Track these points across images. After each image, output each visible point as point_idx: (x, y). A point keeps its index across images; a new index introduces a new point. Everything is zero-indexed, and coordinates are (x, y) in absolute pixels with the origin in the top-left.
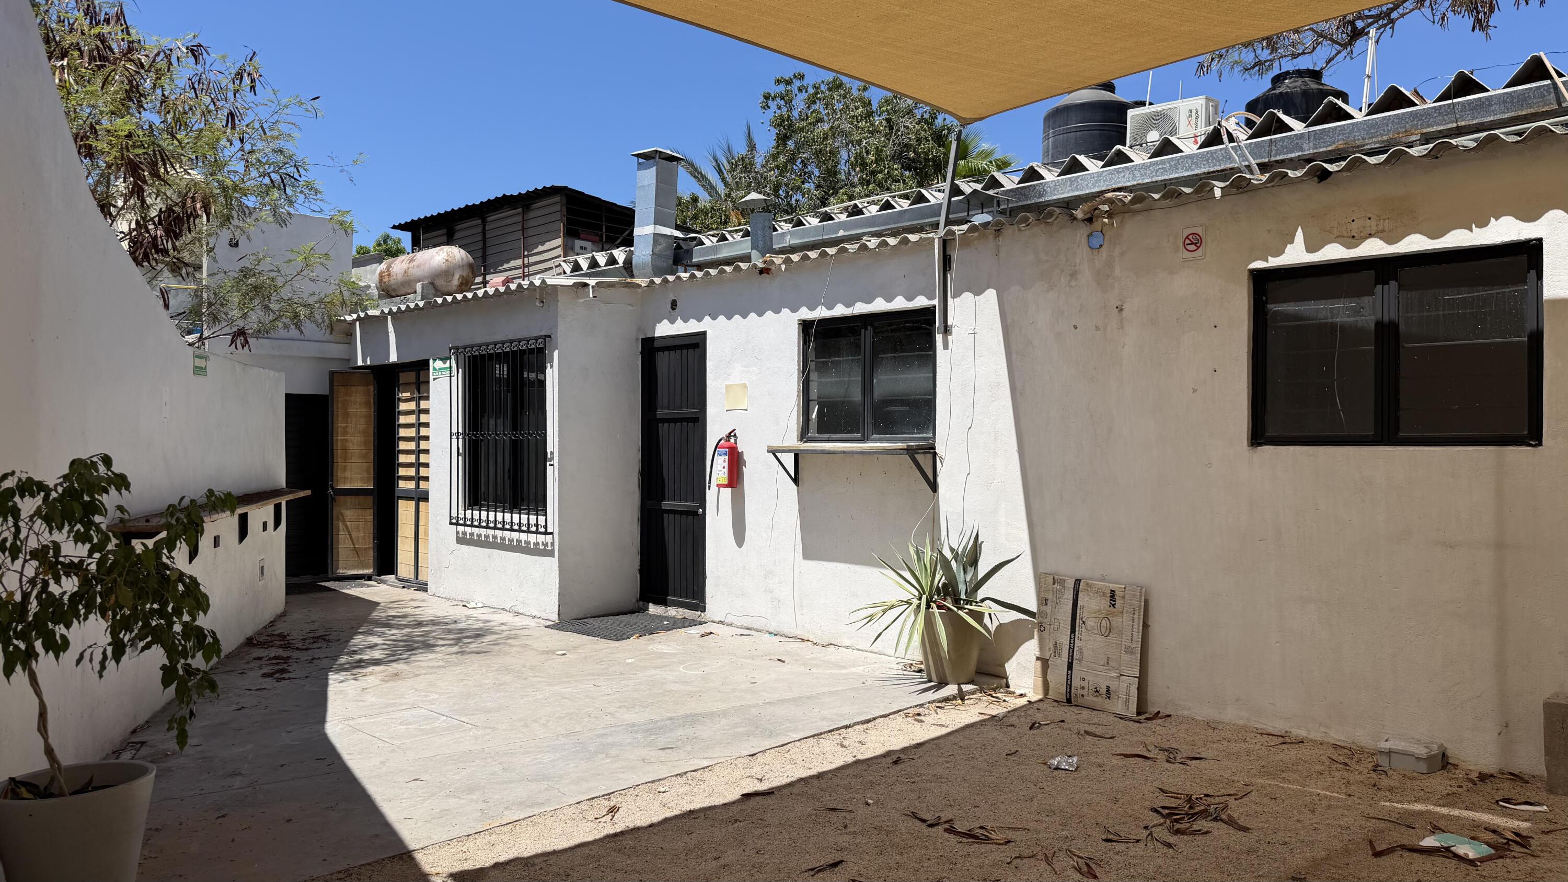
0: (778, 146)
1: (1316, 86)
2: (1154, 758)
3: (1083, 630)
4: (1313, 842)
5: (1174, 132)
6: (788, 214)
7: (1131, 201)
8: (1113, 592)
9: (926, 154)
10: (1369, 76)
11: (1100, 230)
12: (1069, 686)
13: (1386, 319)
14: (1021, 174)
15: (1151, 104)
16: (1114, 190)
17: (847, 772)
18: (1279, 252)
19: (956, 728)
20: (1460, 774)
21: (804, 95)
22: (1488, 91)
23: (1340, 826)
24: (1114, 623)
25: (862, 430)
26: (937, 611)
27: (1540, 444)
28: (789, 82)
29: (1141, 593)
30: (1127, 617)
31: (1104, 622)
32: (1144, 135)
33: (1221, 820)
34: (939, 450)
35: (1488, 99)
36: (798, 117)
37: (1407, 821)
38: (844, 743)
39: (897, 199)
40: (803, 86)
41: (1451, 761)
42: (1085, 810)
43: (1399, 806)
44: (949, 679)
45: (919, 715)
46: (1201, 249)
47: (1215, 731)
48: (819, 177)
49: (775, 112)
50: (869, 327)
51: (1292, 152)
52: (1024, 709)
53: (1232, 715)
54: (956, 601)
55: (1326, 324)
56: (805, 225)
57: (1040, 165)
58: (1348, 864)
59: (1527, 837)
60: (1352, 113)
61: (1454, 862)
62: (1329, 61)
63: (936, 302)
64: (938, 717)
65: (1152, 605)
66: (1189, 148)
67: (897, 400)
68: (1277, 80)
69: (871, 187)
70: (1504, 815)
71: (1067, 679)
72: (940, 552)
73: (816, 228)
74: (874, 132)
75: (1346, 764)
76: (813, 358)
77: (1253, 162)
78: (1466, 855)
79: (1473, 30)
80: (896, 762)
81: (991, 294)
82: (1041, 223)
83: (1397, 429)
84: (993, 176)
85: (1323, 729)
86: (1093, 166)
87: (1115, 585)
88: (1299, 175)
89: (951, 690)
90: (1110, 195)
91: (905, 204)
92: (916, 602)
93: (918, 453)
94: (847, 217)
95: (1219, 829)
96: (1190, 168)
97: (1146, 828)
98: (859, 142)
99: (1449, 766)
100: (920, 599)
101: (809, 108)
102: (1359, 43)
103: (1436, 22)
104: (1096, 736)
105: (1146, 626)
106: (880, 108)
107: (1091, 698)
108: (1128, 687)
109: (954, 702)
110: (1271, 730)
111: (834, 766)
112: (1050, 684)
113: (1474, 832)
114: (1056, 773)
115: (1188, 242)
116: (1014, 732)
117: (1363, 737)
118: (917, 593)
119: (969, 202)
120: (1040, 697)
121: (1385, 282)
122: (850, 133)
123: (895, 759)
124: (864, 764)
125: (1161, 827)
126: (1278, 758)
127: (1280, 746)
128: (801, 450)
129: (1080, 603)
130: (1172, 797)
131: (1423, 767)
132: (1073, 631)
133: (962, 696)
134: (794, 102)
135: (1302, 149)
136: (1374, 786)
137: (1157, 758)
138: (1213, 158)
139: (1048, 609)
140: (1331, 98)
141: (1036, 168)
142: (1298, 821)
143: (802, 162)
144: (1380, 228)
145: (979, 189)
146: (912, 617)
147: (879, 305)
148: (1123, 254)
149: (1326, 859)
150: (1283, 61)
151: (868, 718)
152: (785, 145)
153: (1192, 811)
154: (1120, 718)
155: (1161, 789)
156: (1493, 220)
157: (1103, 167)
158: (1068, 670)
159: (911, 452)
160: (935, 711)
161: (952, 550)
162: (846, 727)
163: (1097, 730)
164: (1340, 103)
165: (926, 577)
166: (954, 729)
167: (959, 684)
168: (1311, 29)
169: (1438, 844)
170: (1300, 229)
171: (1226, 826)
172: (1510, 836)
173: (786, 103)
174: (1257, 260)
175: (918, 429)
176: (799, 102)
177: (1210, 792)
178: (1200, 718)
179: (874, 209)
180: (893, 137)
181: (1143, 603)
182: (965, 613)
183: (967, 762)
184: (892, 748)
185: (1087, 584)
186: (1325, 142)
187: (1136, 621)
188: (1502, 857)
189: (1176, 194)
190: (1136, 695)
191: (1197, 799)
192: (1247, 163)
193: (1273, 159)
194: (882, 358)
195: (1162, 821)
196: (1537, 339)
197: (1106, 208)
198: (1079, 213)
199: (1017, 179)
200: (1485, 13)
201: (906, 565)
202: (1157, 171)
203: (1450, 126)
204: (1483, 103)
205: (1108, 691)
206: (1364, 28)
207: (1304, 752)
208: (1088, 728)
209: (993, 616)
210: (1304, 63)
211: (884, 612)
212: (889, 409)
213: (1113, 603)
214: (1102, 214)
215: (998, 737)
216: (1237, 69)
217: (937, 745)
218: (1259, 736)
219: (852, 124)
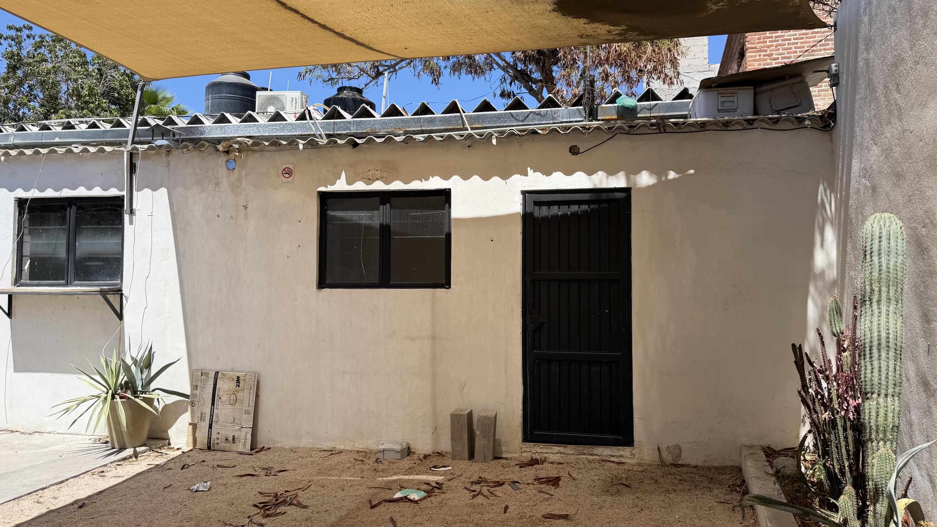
0: (8, 73)
1: (360, 97)
2: (258, 475)
3: (220, 403)
4: (341, 507)
5: (283, 109)
6: (16, 121)
7: (252, 144)
8: (238, 377)
9: (127, 96)
10: (384, 97)
11: (233, 159)
12: (209, 438)
13: (385, 223)
14: (189, 119)
15: (271, 90)
16: (244, 137)
17: (40, 520)
18: (333, 184)
19: (130, 476)
20: (415, 457)
21: (32, 41)
22: (435, 114)
23: (356, 495)
24: (239, 397)
25: (66, 278)
26: (120, 400)
27: (450, 288)
28: (19, 30)
29: (255, 376)
30: (246, 393)
31: (232, 396)
32: (266, 108)
33: (293, 504)
34: (125, 291)
35: (435, 118)
36: (26, 55)
37: (388, 487)
38: (40, 501)
39: (101, 122)
40: (31, 34)
41: (412, 451)
42: (212, 513)
43: (385, 479)
44: (127, 445)
45: (102, 472)
46: (292, 177)
47: (295, 453)
48: (43, 99)
49: (6, 48)
50: (73, 207)
51: (345, 130)
52: (179, 457)
53: (305, 442)
54: (135, 392)
55: (356, 223)
56: (26, 131)
57: (201, 115)
58: (357, 516)
59: (442, 484)
60: (375, 115)
61: (408, 503)
62: (366, 85)
63: (124, 193)
64: (117, 471)
65: (261, 383)
66: (291, 119)
67: (94, 257)
68: (341, 90)
69: (85, 111)
70: (433, 475)
71: (209, 435)
72: (123, 361)
73: (36, 134)
74: (88, 75)
75: (362, 461)
76: (27, 226)
77: (323, 133)
78: (414, 498)
79: (432, 83)
80: (80, 507)
81: (163, 191)
82: (197, 150)
83: (389, 280)
84: (170, 117)
85: (352, 443)
86: (235, 121)
87: (240, 373)
88: (343, 143)
89: (129, 452)
90: (239, 139)
91: (108, 127)
92: (104, 395)
93: (109, 294)
94: (62, 129)
95: (292, 511)
96: (290, 131)
97: (249, 517)
98: (76, 80)
99: (411, 453)
100: (107, 393)
101: (35, 50)
102: (381, 78)
103: (416, 75)
104: (224, 467)
105: (257, 396)
106: (93, 60)
107: (223, 444)
108: (246, 434)
109: (130, 460)
110: (326, 448)
111: (30, 518)
112: (198, 439)
113: (417, 485)
114: (196, 494)
115: (284, 172)
116: (170, 473)
117: (371, 444)
118: (105, 390)
119: (153, 131)
120: (191, 448)
121: (384, 204)
122: (69, 73)
123: (80, 505)
124: (56, 512)
125: (258, 515)
126: (328, 463)
127: (330, 457)
128: (14, 292)
129: (218, 386)
130: (266, 496)
131: (399, 456)
132: (213, 404)
133: (136, 455)
134: (23, 44)
135: (350, 130)
136: (375, 470)
137: (259, 475)
138: (304, 127)
139: (197, 392)
140: (364, 105)
141: (199, 117)
142: (335, 497)
143: (29, 87)
144: (382, 176)
145: (161, 124)
146: (101, 406)
147: (81, 192)
148: (247, 175)
149: (347, 515)
150: (344, 80)
151: (62, 480)
152: (15, 73)
153: (277, 502)
154: (240, 454)
155: (260, 493)
156: (431, 177)
157: (240, 122)
158: (209, 429)
159: (103, 293)
160: (115, 468)
161: (132, 358)
162: (43, 489)
163: (225, 463)
164: (369, 108)
165: (112, 378)
166: (128, 477)
167: (134, 448)
168: (357, 66)
169: (401, 496)
170: (343, 172)
171: (296, 507)
172: (434, 484)
173: (16, 44)
174: (322, 186)
175: (109, 277)
176: (28, 46)
177: (288, 489)
178: (287, 447)
179: (84, 127)
180: (103, 81)
181: (256, 383)
182: (140, 400)
183: (135, 498)
184: (79, 498)
185: (223, 374)
186: (361, 128)
187: (252, 394)
188: (430, 497)
189: (278, 144)
190: (250, 439)
191: (281, 494)
192: (319, 133)
193: (335, 132)
194: (84, 228)
195: (259, 511)
196: (448, 236)
197: (237, 146)
198: (220, 147)
199: (187, 121)
200: (437, 76)
201: (97, 370)
202: (272, 130)
203: (418, 129)
204: (433, 120)
205: (234, 438)
206: (382, 72)
207: (342, 457)
208: (219, 463)
209: (160, 400)
210: (354, 84)
211: (78, 405)
212: (88, 263)
213: (238, 384)
214: (234, 150)
215: (159, 478)
216: (320, 80)
217: (114, 490)
218: (319, 452)
219: (70, 67)
